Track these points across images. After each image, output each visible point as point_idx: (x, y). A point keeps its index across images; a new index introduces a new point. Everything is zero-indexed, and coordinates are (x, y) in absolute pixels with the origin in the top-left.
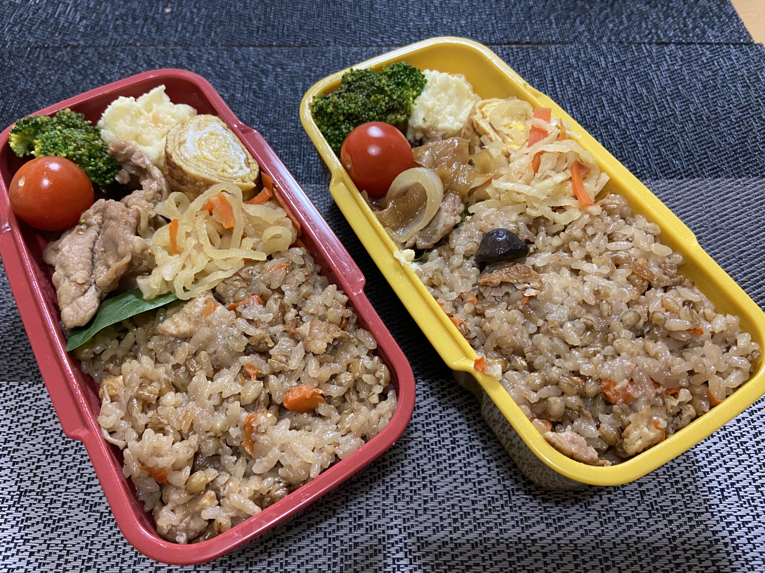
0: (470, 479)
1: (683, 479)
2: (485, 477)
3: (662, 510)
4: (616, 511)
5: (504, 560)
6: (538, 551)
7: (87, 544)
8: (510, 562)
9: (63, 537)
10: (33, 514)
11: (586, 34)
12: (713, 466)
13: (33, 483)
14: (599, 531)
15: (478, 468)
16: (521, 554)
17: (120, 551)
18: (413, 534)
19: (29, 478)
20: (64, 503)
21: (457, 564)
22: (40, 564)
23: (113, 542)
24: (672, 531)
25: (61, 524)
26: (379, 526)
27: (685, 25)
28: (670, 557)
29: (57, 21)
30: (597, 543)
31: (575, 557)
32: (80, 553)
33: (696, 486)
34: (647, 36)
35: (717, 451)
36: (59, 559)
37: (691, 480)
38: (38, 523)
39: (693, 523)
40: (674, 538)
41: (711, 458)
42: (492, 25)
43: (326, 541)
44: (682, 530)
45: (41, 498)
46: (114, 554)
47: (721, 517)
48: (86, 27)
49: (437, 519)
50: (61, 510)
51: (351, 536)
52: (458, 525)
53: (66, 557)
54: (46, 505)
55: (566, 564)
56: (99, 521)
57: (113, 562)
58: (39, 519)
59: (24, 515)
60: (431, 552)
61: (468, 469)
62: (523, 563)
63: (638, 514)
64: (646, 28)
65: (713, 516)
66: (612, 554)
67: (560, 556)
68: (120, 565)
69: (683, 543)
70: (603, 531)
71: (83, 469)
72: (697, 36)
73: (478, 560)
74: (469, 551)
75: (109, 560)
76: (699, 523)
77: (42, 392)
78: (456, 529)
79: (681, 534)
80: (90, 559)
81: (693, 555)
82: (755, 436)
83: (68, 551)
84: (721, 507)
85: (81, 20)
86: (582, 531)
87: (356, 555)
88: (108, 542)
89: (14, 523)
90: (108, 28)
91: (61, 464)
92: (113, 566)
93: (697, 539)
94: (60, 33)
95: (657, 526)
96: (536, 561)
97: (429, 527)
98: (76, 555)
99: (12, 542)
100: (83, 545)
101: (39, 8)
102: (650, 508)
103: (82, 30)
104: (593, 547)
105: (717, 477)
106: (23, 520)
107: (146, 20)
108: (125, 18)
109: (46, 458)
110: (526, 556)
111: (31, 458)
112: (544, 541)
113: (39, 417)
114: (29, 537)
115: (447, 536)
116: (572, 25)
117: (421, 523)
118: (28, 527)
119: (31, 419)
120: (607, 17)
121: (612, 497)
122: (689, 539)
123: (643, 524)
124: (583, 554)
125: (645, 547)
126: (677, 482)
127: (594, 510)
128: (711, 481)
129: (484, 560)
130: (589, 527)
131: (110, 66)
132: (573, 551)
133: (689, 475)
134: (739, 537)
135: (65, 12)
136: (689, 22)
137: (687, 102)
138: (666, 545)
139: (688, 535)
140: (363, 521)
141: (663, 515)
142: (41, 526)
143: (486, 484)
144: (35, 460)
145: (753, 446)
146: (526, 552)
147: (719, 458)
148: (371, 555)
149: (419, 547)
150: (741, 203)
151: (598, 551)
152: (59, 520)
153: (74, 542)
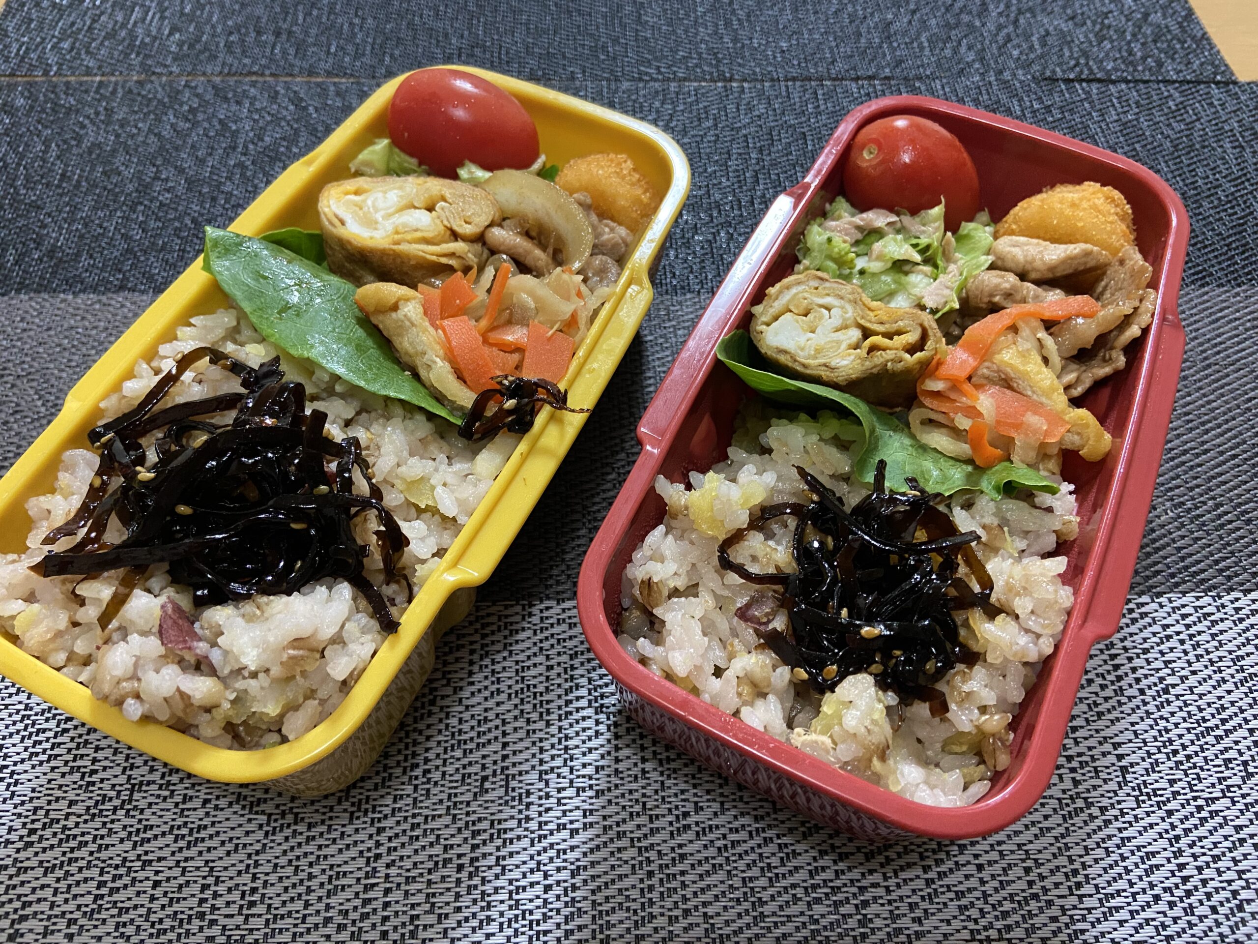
1: (1184, 747)
3: (1156, 795)
4: (1085, 799)
6: (969, 863)
7: (248, 866)
8: (927, 880)
9: (207, 856)
10: (154, 821)
11: (977, 65)
12: (1228, 726)
13: (152, 770)
14: (1061, 830)
17: (303, 875)
20: (206, 802)
21: (845, 885)
22: (172, 899)
23: (290, 861)
24: (1173, 827)
25: (203, 834)
26: (717, 827)
27: (1131, 53)
28: (1172, 866)
29: (131, 32)
30: (1059, 848)
31: (1027, 870)
32: (238, 880)
33: (1205, 758)
34: (1072, 69)
35: (1233, 703)
36: (202, 891)
37: (1198, 749)
38: (164, 834)
39: (1204, 814)
40: (1177, 838)
41: (1224, 715)
42: (831, 48)
43: (633, 852)
44: (1187, 825)
45: (167, 793)
46: (295, 880)
47: (1246, 805)
48: (180, 44)
50: (201, 813)
51: (672, 843)
53: (213, 888)
54: (177, 805)
56: (266, 828)
57: (293, 893)
58: (166, 828)
59: (140, 821)
60: (802, 867)
62: (946, 881)
63: (1119, 802)
64: (1071, 57)
65: (1234, 803)
66: (1083, 864)
67: (1004, 869)
68: (304, 897)
69: (1191, 846)
70: (1067, 829)
72: (1150, 70)
75: (286, 889)
76: (1214, 814)
79: (1187, 831)
80: (254, 890)
81: (1207, 863)
83: (218, 877)
84: (1245, 790)
85: (171, 34)
86: (1035, 830)
87: (683, 873)
88: (283, 861)
89: (124, 834)
90: (217, 46)
92: (292, 900)
93: (1213, 839)
94: (138, 54)
95: (1148, 820)
96: (967, 877)
98: (231, 884)
99: (123, 866)
100: (242, 867)
101: (102, 13)
102: (1137, 793)
103: (173, 48)
104: (1054, 855)
105: (1237, 743)
106: (138, 830)
107: (277, 34)
108: (243, 31)
110: (951, 870)
114: (150, 857)
116: (955, 51)
118: (149, 841)
120: (1008, 39)
121: (1079, 777)
122: (1200, 839)
123: (1128, 818)
124: (1038, 864)
125: (1133, 853)
126: (1175, 752)
127: (1051, 797)
128: (1227, 749)
130: (1045, 824)
132: (1023, 861)
133: (1192, 741)
135: (143, 20)
136: (1136, 47)
138: (1165, 849)
139: (1196, 833)
140: (690, 820)
141: (1158, 803)
142: (170, 838)
147: (1236, 715)
148: (708, 873)
149: (782, 859)
150: (1243, 324)
151: (1062, 861)
152: (200, 828)
153: (226, 862)
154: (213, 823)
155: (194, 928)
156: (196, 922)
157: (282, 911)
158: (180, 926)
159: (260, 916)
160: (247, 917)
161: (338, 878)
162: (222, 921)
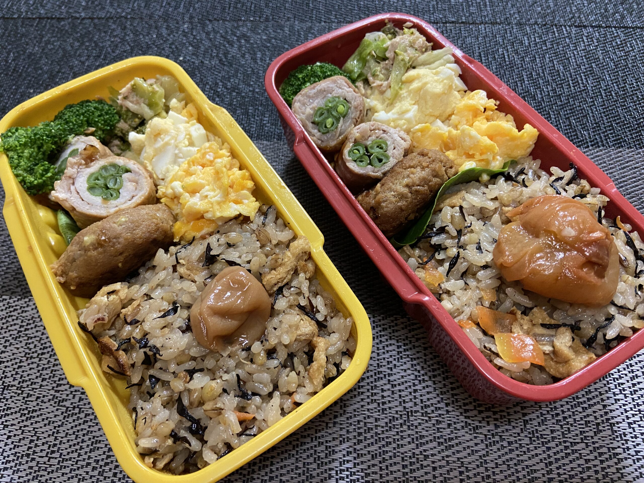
0: (375, 400)
1: (563, 412)
2: (389, 399)
3: (542, 438)
4: (501, 436)
5: (399, 471)
6: (429, 465)
7: (54, 432)
8: (403, 473)
9: (35, 426)
10: (12, 405)
12: (591, 402)
13: (14, 379)
14: (484, 452)
15: (383, 390)
16: (414, 467)
17: (79, 440)
18: (322, 443)
19: (12, 375)
20: (38, 398)
21: (358, 471)
22: (15, 446)
23: (74, 432)
24: (549, 456)
25: (35, 414)
30: (481, 462)
31: (461, 473)
32: (48, 439)
33: (575, 419)
35: (596, 389)
36: (30, 443)
37: (571, 414)
38: (16, 412)
39: (569, 451)
41: (590, 396)
44: (558, 456)
45: (20, 392)
46: (75, 442)
47: (594, 448)
49: (344, 432)
50: (35, 403)
52: (362, 438)
53: (36, 442)
54: (24, 398)
55: (452, 478)
56: (65, 414)
57: (73, 448)
58: (17, 409)
59: (5, 405)
60: (336, 460)
61: (375, 391)
62: (414, 475)
63: (520, 440)
65: (587, 446)
66: (494, 472)
67: (448, 471)
68: (79, 451)
69: (558, 468)
70: (487, 452)
71: (55, 371)
73: (376, 469)
74: (369, 461)
75: (70, 446)
76: (574, 452)
77: (28, 306)
78: (360, 442)
79: (557, 460)
80: (55, 445)
81: (566, 479)
82: (632, 378)
83: (38, 437)
84: (596, 439)
86: (469, 451)
88: (71, 432)
91: (38, 366)
92: (72, 452)
93: (572, 465)
95: (536, 452)
96: (426, 473)
97: (337, 438)
98: (44, 441)
102: (531, 436)
104: (478, 465)
105: (594, 412)
106: (4, 409)
109: (27, 360)
110: (418, 469)
111: (15, 359)
112: (435, 457)
113: (23, 326)
114: (8, 423)
115: (351, 447)
117: (330, 434)
118: (8, 415)
119: (17, 327)
121: (498, 423)
122: (564, 465)
123: (524, 449)
124: (468, 470)
125: (523, 469)
126: (557, 415)
127: (481, 433)
128: (588, 416)
129: (381, 469)
130: (475, 448)
131: (103, 34)
132: (459, 467)
133: (568, 409)
134: (609, 467)
137: (599, 80)
138: (543, 469)
139: (563, 462)
141: (542, 442)
142: (19, 415)
143: (390, 405)
144: (18, 361)
145: (630, 387)
146: (418, 465)
147: (597, 396)
149: (326, 454)
150: (639, 171)
151: (482, 469)
152: (34, 411)
153: (43, 430)
154: (40, 409)
155: (24, 461)
156: (25, 458)
157: (67, 457)
158: (17, 460)
159: (56, 458)
160: (50, 458)
161: (96, 444)
162: (38, 459)
